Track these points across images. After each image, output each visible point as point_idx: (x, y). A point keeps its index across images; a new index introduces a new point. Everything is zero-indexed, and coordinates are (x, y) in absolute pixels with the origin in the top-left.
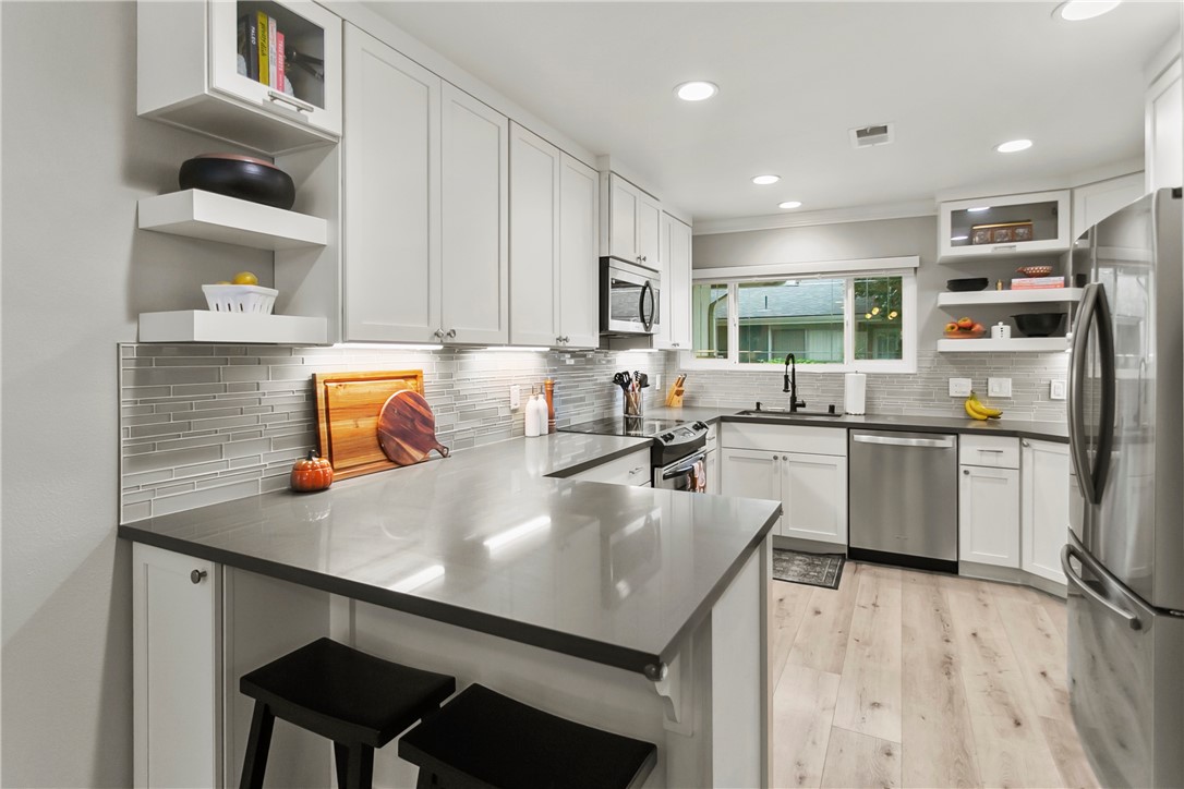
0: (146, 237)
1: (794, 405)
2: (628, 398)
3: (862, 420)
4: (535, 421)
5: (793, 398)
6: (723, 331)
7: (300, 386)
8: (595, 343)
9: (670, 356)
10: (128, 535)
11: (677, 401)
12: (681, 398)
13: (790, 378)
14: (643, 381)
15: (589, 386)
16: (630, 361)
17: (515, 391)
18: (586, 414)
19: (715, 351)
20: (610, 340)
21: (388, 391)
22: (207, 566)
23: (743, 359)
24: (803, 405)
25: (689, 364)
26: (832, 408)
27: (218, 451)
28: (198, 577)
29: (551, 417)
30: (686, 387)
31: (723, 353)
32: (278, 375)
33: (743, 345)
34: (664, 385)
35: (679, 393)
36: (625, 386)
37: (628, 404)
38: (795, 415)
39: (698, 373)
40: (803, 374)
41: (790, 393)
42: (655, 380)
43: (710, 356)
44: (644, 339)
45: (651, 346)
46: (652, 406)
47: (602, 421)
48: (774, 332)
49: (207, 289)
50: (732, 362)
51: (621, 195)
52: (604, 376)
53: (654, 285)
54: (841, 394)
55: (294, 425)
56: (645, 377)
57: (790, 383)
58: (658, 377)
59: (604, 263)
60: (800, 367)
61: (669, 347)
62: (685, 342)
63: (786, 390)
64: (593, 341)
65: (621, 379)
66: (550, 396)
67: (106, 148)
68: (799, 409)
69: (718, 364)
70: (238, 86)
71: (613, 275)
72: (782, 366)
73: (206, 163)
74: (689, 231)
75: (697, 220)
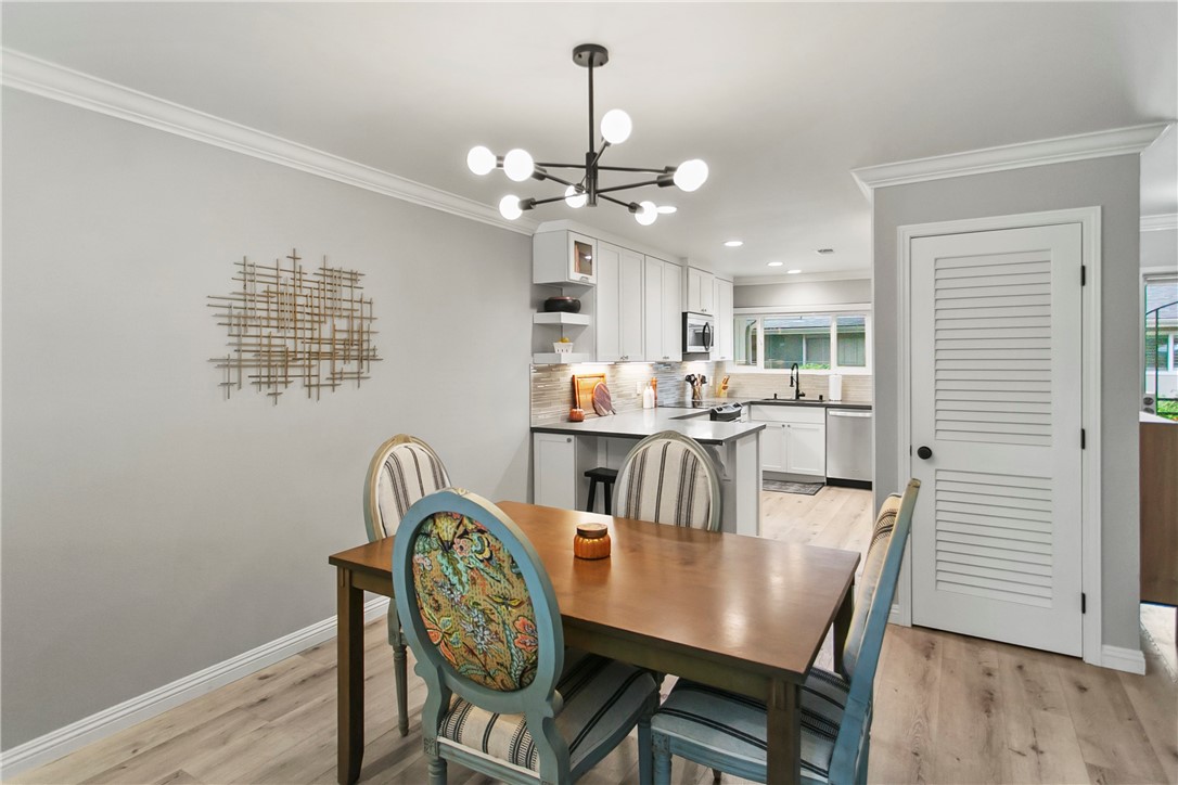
0: (537, 326)
1: (798, 396)
2: (694, 390)
3: (840, 403)
4: (648, 402)
5: (798, 391)
6: (754, 338)
7: (569, 380)
8: (680, 359)
9: (719, 364)
10: (533, 430)
11: (724, 393)
12: (726, 391)
13: (795, 378)
14: (703, 380)
15: (672, 382)
16: (696, 368)
17: (639, 384)
18: (670, 399)
20: (686, 356)
21: (596, 382)
22: (572, 437)
23: (766, 367)
24: (804, 395)
25: (732, 369)
26: (821, 397)
27: (550, 404)
28: (569, 440)
29: (656, 399)
30: (729, 384)
31: (754, 362)
32: (564, 375)
33: (767, 356)
34: (715, 382)
35: (725, 388)
36: (692, 383)
37: (694, 394)
38: (799, 400)
39: (738, 376)
40: (804, 376)
41: (795, 388)
42: (710, 380)
43: (747, 364)
44: (705, 355)
45: (708, 359)
46: (707, 396)
47: (679, 403)
49: (555, 344)
50: (760, 367)
51: (694, 276)
52: (681, 376)
53: (710, 325)
54: (827, 388)
55: (567, 396)
56: (704, 377)
57: (795, 381)
58: (711, 378)
59: (685, 316)
60: (801, 371)
61: (719, 359)
62: (729, 356)
63: (792, 385)
64: (678, 357)
65: (689, 379)
66: (655, 387)
67: (526, 296)
68: (801, 398)
69: (751, 370)
70: (575, 276)
71: (689, 321)
72: (789, 371)
73: (555, 300)
74: (732, 285)
75: (736, 278)
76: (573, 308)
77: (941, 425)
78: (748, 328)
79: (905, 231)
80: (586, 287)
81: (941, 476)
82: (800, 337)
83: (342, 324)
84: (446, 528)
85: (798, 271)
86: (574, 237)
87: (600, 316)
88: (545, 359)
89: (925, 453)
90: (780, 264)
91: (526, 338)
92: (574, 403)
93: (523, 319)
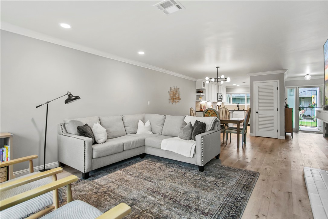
0: (197, 95)
1: (239, 109)
6: (230, 99)
8: (217, 101)
10: (196, 112)
14: (220, 106)
15: (215, 106)
16: (219, 104)
17: (210, 106)
19: (229, 103)
20: (218, 101)
21: (204, 105)
23: (232, 104)
25: (225, 104)
26: (243, 109)
27: (198, 108)
30: (225, 107)
31: (230, 103)
32: (200, 103)
33: (233, 102)
38: (239, 110)
39: (227, 105)
40: (240, 105)
44: (221, 101)
48: (241, 100)
49: (199, 98)
51: (220, 87)
53: (222, 96)
54: (245, 108)
57: (238, 106)
58: (222, 106)
59: (218, 94)
60: (239, 105)
61: (223, 102)
62: (225, 102)
65: (218, 106)
69: (230, 104)
70: (203, 88)
71: (219, 95)
72: (237, 105)
73: (199, 91)
74: (225, 88)
75: (226, 87)
76: (202, 93)
77: (259, 109)
78: (228, 96)
79: (254, 82)
80: (204, 89)
81: (259, 115)
82: (239, 99)
83: (178, 95)
84: (209, 111)
85: (239, 85)
86: (203, 82)
87: (206, 94)
88: (198, 100)
89: (257, 112)
90: (235, 84)
91: (195, 97)
92: (201, 108)
93: (195, 94)
